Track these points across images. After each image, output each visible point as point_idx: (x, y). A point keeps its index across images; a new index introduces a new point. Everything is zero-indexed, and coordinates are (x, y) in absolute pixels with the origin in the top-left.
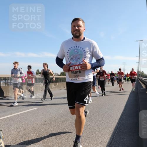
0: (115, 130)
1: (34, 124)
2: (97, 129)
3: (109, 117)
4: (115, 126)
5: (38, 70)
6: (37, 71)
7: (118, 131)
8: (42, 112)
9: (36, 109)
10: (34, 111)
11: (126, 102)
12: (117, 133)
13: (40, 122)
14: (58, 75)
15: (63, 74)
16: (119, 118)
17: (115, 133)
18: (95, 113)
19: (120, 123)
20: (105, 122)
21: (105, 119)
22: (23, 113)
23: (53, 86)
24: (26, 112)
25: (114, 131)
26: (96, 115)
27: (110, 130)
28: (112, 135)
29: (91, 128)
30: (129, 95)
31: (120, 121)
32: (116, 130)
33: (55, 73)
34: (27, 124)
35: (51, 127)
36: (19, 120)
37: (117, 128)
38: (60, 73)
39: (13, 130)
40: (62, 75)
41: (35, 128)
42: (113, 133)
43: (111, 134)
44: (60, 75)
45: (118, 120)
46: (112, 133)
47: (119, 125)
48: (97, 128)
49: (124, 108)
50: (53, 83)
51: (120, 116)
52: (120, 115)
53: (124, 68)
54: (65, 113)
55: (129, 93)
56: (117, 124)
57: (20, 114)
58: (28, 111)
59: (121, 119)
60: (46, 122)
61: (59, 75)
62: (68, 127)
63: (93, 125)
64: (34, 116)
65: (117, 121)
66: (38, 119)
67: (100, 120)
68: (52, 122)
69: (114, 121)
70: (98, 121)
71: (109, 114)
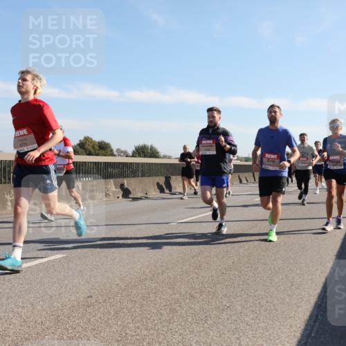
4: (308, 314)
7: (318, 331)
8: (78, 268)
9: (60, 259)
10: (53, 266)
13: (73, 298)
14: (127, 156)
15: (143, 152)
17: (310, 334)
18: (243, 272)
20: (276, 301)
21: (276, 292)
23: (113, 188)
27: (291, 326)
29: (234, 318)
33: (118, 150)
35: (109, 313)
37: (315, 322)
38: (134, 149)
40: (140, 156)
41: (59, 316)
44: (133, 156)
45: (316, 297)
47: (321, 313)
48: (252, 319)
50: (112, 181)
54: (150, 272)
56: (314, 310)
58: (36, 265)
60: (91, 297)
61: (131, 154)
62: (161, 314)
63: (239, 308)
64: (55, 280)
65: (313, 300)
66: (68, 289)
67: (260, 295)
68: (110, 298)
69: (305, 299)
70: (255, 296)
71: (286, 276)
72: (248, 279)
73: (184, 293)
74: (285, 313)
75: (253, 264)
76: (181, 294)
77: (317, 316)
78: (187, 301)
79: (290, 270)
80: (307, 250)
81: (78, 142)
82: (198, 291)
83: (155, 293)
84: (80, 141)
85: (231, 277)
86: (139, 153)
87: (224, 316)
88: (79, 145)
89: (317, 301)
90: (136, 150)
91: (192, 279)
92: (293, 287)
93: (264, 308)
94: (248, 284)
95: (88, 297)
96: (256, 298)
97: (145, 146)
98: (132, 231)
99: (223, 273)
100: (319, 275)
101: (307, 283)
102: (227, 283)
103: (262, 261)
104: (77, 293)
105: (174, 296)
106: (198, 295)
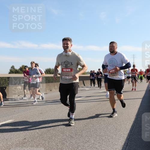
1: (9, 143)
5: (13, 67)
6: (11, 67)
11: (138, 109)
13: (17, 140)
15: (49, 72)
16: (128, 132)
18: (94, 125)
20: (109, 138)
21: (109, 134)
29: (90, 146)
31: (130, 135)
35: (34, 146)
37: (127, 146)
40: (48, 73)
45: (127, 135)
48: (99, 146)
49: (135, 117)
51: (129, 129)
52: (130, 127)
63: (93, 141)
65: (126, 136)
66: (15, 136)
68: (34, 139)
71: (114, 126)
72: (97, 128)
73: (68, 135)
74: (113, 143)
75: (99, 121)
76: (66, 136)
78: (70, 139)
79: (115, 123)
80: (123, 114)
81: (19, 68)
82: (75, 134)
83: (55, 136)
84: (20, 67)
85: (89, 127)
86: (47, 72)
87: (86, 145)
88: (20, 69)
89: (128, 137)
90: (46, 71)
91: (72, 129)
92: (117, 131)
94: (97, 130)
95: (24, 139)
96: (100, 137)
97: (50, 69)
98: (44, 108)
99: (86, 126)
100: (128, 125)
101: (123, 128)
102: (87, 130)
103: (103, 119)
104: (19, 137)
105: (63, 137)
106: (74, 136)
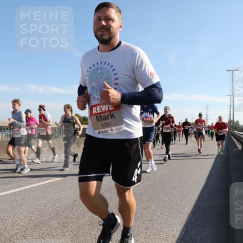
0: (189, 217)
1: (57, 205)
2: (160, 215)
3: (181, 195)
4: (190, 211)
7: (194, 220)
10: (57, 184)
12: (193, 223)
13: (66, 201)
16: (196, 198)
17: (190, 222)
18: (157, 188)
19: (198, 206)
20: (173, 204)
21: (174, 199)
22: (38, 186)
24: (44, 184)
25: (188, 219)
26: (159, 191)
27: (181, 217)
28: (185, 226)
29: (151, 213)
30: (214, 160)
32: (192, 218)
34: (45, 204)
36: (32, 197)
37: (193, 215)
39: (21, 213)
41: (58, 211)
42: (187, 222)
43: (183, 225)
45: (195, 201)
46: (184, 222)
47: (197, 210)
49: (205, 180)
51: (198, 195)
52: (199, 192)
53: (207, 115)
54: (107, 188)
55: (215, 156)
57: (34, 187)
58: (47, 183)
59: (200, 199)
60: (75, 201)
63: (154, 208)
64: (57, 191)
65: (193, 203)
67: (165, 201)
69: (189, 202)
70: (163, 201)
71: (180, 190)
74: (178, 210)
77: (195, 212)
87: (146, 212)
89: (195, 204)
93: (167, 208)
99: (146, 189)
104: (68, 199)
